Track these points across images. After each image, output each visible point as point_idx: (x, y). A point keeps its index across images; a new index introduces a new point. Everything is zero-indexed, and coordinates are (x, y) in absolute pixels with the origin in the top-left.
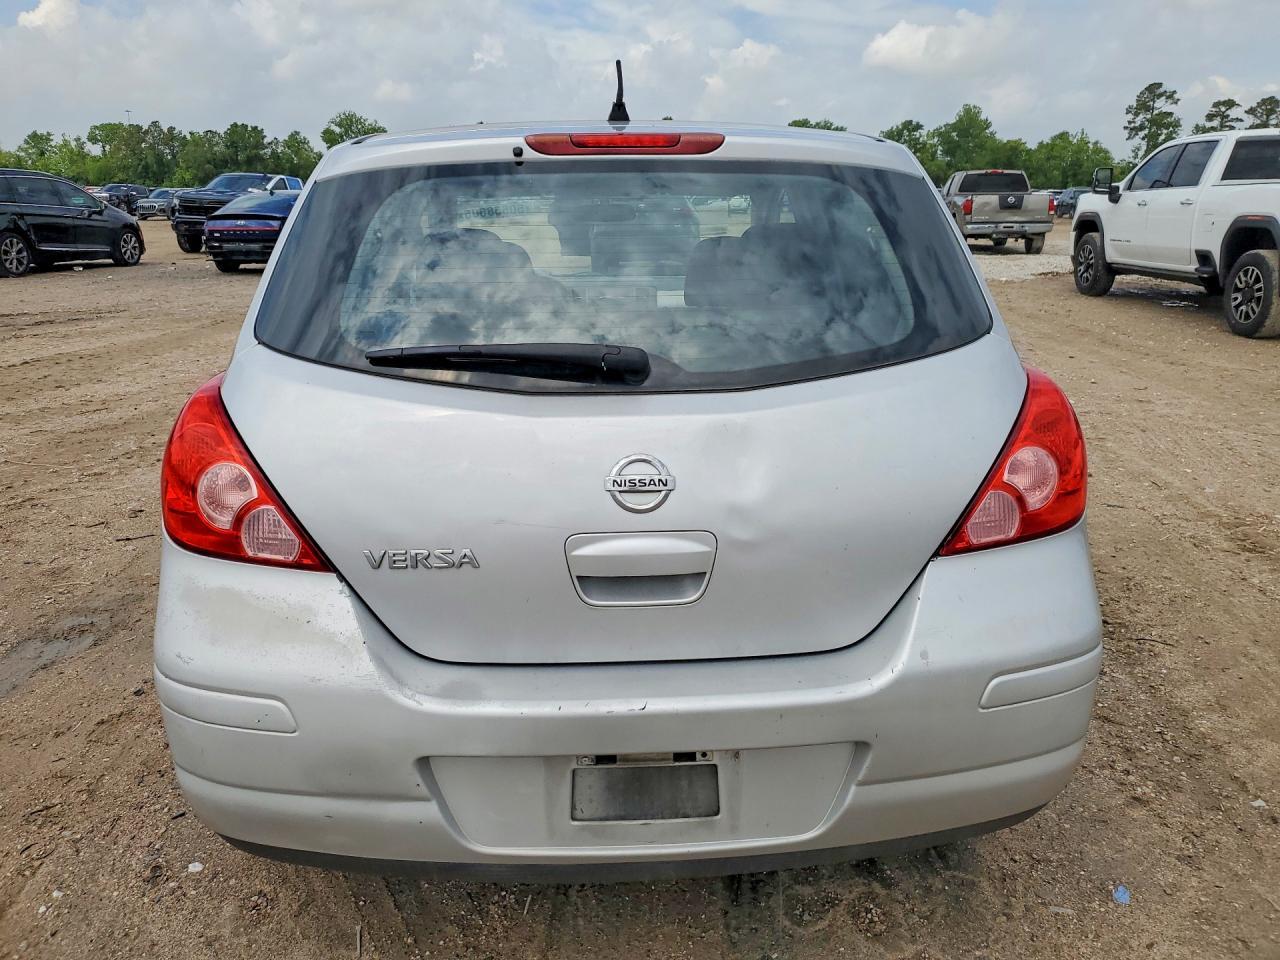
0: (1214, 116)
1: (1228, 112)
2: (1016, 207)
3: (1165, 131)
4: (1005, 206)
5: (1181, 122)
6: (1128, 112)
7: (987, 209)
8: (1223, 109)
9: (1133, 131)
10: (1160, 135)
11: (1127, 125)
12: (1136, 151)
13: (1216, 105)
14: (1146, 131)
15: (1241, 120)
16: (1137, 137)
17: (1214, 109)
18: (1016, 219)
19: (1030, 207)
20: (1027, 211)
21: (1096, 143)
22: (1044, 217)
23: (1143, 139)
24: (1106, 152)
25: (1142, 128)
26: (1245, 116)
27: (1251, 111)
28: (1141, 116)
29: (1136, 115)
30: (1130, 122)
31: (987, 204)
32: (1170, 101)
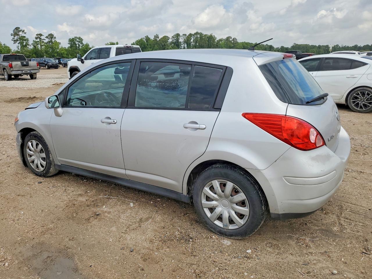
0: (37, 38)
1: (41, 37)
2: (27, 65)
3: (25, 42)
4: (23, 65)
5: (29, 39)
6: (12, 35)
7: (17, 66)
8: (39, 36)
9: (15, 41)
10: (24, 43)
11: (12, 39)
12: (18, 47)
13: (37, 35)
14: (19, 41)
15: (45, 40)
16: (17, 43)
17: (37, 36)
18: (28, 69)
19: (31, 65)
20: (30, 67)
21: (4, 45)
22: (36, 68)
23: (19, 44)
24: (9, 47)
25: (17, 40)
26: (45, 39)
27: (47, 37)
28: (16, 37)
29: (15, 36)
30: (13, 39)
31: (17, 65)
32: (23, 33)
